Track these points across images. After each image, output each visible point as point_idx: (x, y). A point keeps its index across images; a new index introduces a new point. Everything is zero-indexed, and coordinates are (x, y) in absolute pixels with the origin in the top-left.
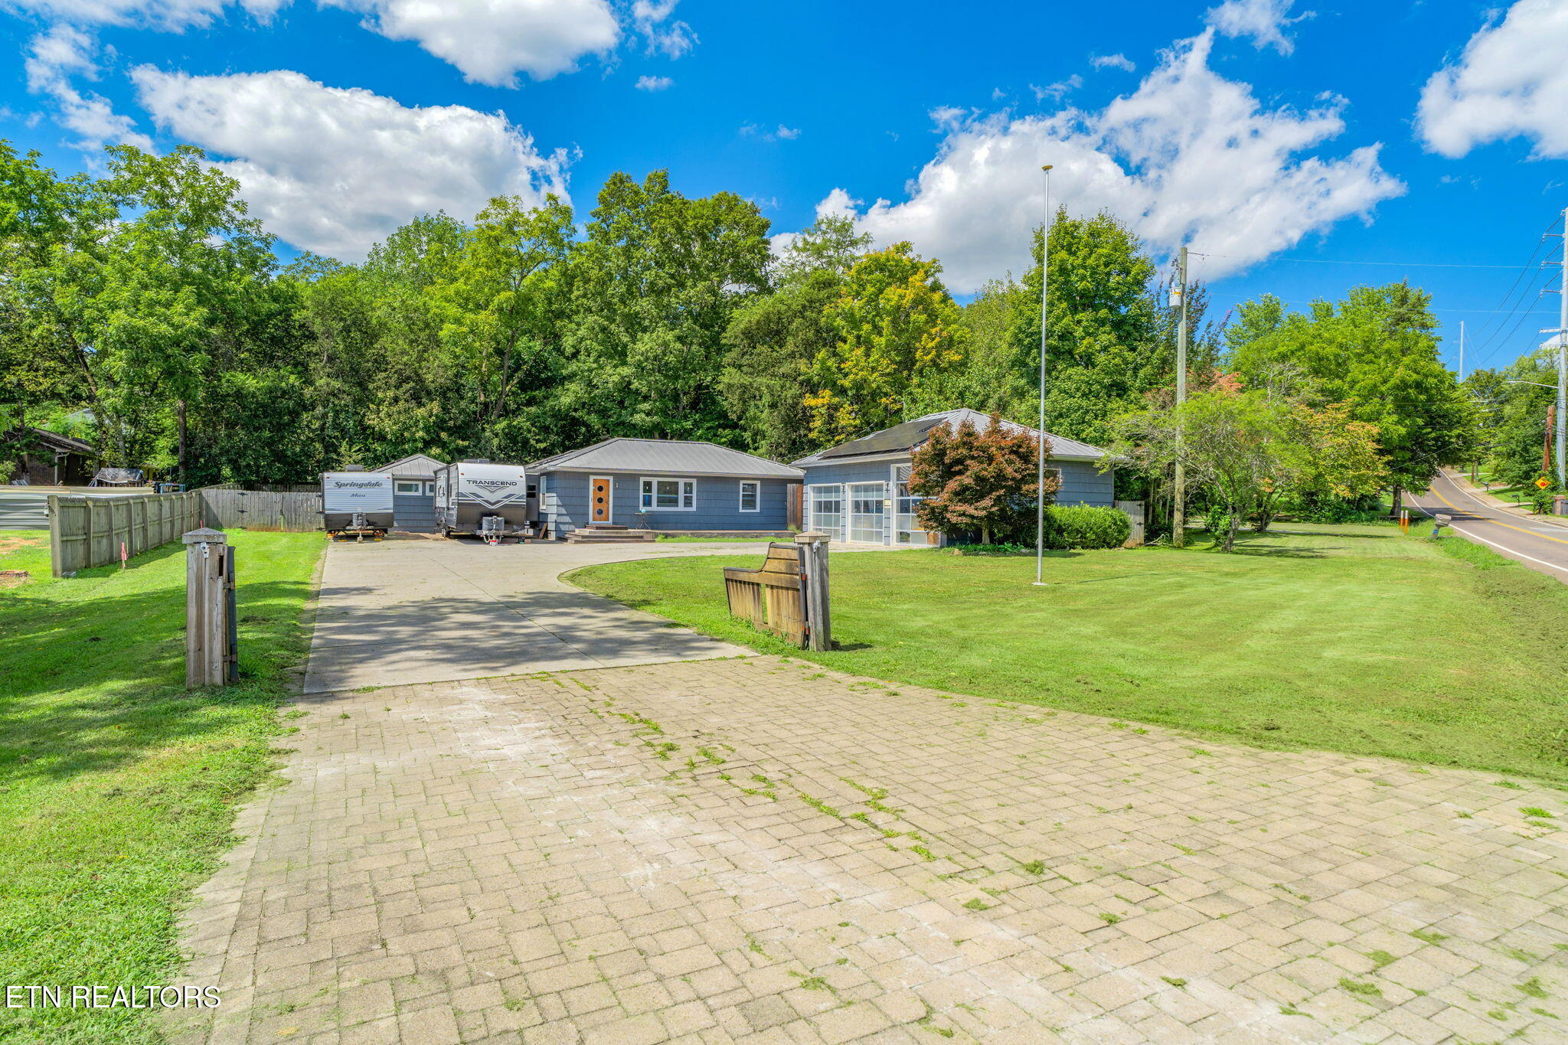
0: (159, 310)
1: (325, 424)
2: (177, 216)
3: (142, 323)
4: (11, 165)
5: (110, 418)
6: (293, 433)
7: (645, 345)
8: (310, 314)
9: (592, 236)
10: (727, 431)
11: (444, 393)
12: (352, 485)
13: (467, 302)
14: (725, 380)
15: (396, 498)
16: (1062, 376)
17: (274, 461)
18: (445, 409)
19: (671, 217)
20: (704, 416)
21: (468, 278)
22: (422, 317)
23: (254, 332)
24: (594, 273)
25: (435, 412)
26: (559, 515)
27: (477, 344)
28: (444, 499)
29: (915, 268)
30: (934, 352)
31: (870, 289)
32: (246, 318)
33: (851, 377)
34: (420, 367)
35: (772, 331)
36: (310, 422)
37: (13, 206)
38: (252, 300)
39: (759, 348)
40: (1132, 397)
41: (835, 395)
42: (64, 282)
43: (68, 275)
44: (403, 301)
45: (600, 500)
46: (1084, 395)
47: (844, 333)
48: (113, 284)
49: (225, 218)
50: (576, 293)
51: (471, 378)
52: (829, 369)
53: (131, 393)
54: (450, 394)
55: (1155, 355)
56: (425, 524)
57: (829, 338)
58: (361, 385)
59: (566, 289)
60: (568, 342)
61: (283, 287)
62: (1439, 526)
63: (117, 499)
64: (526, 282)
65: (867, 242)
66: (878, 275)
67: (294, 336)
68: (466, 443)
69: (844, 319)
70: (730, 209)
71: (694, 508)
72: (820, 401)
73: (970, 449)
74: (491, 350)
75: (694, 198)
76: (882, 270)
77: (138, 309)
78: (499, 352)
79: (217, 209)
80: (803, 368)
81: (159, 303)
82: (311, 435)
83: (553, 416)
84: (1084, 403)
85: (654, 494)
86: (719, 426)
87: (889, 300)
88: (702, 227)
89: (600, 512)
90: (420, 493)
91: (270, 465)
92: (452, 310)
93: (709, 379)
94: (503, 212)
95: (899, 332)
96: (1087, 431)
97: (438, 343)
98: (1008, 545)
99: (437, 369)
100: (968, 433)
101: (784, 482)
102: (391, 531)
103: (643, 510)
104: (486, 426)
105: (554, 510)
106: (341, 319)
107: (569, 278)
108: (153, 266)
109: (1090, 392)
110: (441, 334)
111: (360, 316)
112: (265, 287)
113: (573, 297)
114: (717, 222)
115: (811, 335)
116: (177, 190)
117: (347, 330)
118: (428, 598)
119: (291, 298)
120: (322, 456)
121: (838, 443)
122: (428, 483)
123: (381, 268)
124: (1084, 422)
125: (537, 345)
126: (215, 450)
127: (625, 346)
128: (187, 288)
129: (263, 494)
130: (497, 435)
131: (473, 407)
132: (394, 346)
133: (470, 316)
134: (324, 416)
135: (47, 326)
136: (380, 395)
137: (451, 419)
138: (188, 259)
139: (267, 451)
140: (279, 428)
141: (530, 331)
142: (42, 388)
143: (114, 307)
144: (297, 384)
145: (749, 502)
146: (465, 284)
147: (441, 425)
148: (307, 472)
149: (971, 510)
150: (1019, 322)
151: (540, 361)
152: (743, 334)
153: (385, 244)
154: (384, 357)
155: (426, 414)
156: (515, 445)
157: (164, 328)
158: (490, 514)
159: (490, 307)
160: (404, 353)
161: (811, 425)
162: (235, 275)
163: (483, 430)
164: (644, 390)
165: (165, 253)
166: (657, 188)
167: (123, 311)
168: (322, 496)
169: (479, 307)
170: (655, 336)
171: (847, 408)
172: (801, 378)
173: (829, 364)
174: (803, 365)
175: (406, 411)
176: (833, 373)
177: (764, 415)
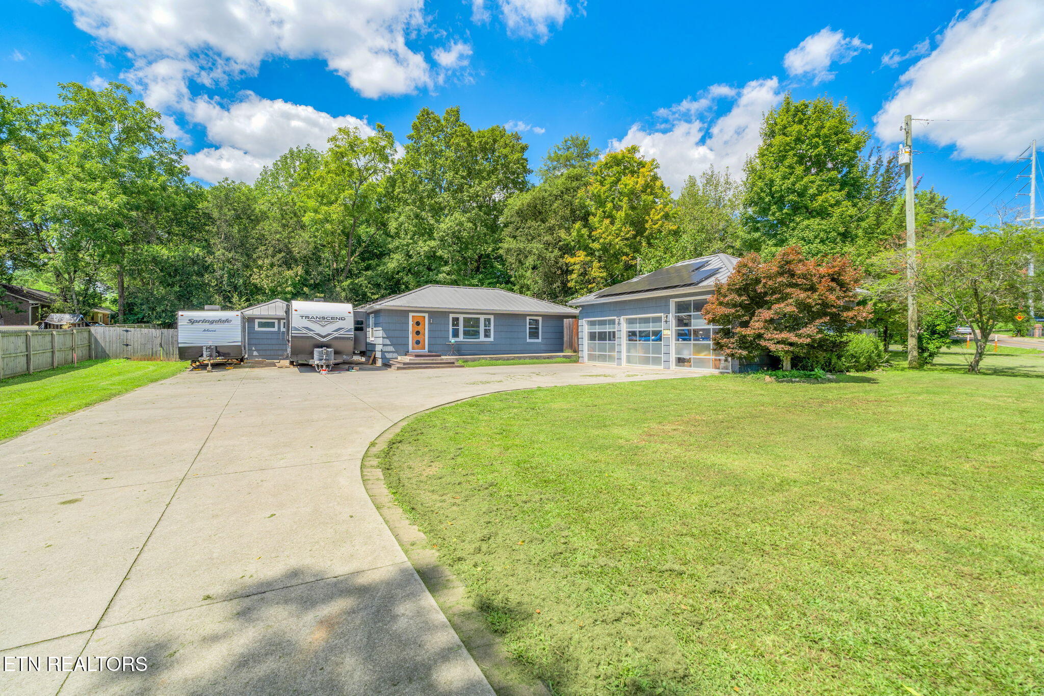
0: (88, 196)
1: (221, 283)
3: (72, 204)
6: (198, 288)
7: (446, 224)
8: (210, 205)
9: (408, 153)
11: (306, 260)
12: (204, 321)
13: (323, 199)
14: (506, 246)
15: (245, 332)
16: (800, 227)
18: (307, 272)
19: (463, 136)
20: (486, 276)
21: (323, 182)
22: (291, 209)
25: (299, 273)
26: (384, 345)
27: (330, 227)
29: (642, 164)
30: (659, 223)
31: (609, 180)
33: (601, 241)
34: (289, 242)
35: (536, 212)
36: (211, 280)
39: (529, 224)
41: (587, 255)
45: (418, 333)
47: (593, 210)
50: (397, 190)
51: (326, 251)
52: (582, 236)
54: (311, 262)
56: (279, 353)
57: (581, 214)
58: (249, 256)
59: (390, 190)
60: (393, 226)
61: (194, 188)
64: (363, 186)
66: (615, 169)
67: (200, 222)
68: (323, 295)
69: (593, 200)
70: (502, 135)
71: (492, 339)
72: (576, 260)
74: (340, 232)
76: (618, 165)
77: (70, 195)
78: (346, 234)
80: (563, 236)
81: (88, 191)
82: (211, 290)
83: (382, 277)
84: (822, 247)
85: (461, 328)
86: (497, 282)
87: (625, 186)
89: (418, 342)
90: (276, 329)
92: (312, 203)
93: (490, 249)
94: (346, 137)
95: (633, 208)
97: (303, 227)
99: (302, 244)
101: (561, 317)
102: (248, 361)
103: (453, 340)
104: (336, 283)
105: (380, 341)
106: (234, 210)
107: (392, 181)
110: (304, 219)
111: (248, 207)
113: (395, 193)
114: (495, 141)
115: (568, 212)
117: (237, 217)
119: (198, 195)
122: (282, 321)
123: (268, 182)
125: (372, 230)
127: (432, 226)
128: (111, 181)
129: (145, 331)
130: (344, 290)
131: (328, 271)
132: (270, 227)
133: (324, 208)
134: (221, 277)
136: (260, 262)
137: (312, 278)
139: (178, 301)
140: (189, 285)
141: (367, 221)
144: (201, 254)
145: (534, 334)
146: (321, 186)
147: (304, 283)
151: (372, 241)
152: (518, 213)
153: (271, 167)
154: (264, 235)
155: (293, 275)
157: (90, 208)
158: (321, 346)
159: (338, 202)
160: (278, 233)
161: (569, 277)
162: (154, 176)
163: (335, 286)
164: (446, 256)
166: (453, 119)
168: (176, 332)
169: (330, 202)
170: (453, 218)
171: (596, 264)
172: (561, 243)
173: (583, 232)
174: (562, 234)
175: (280, 273)
176: (585, 240)
177: (528, 274)
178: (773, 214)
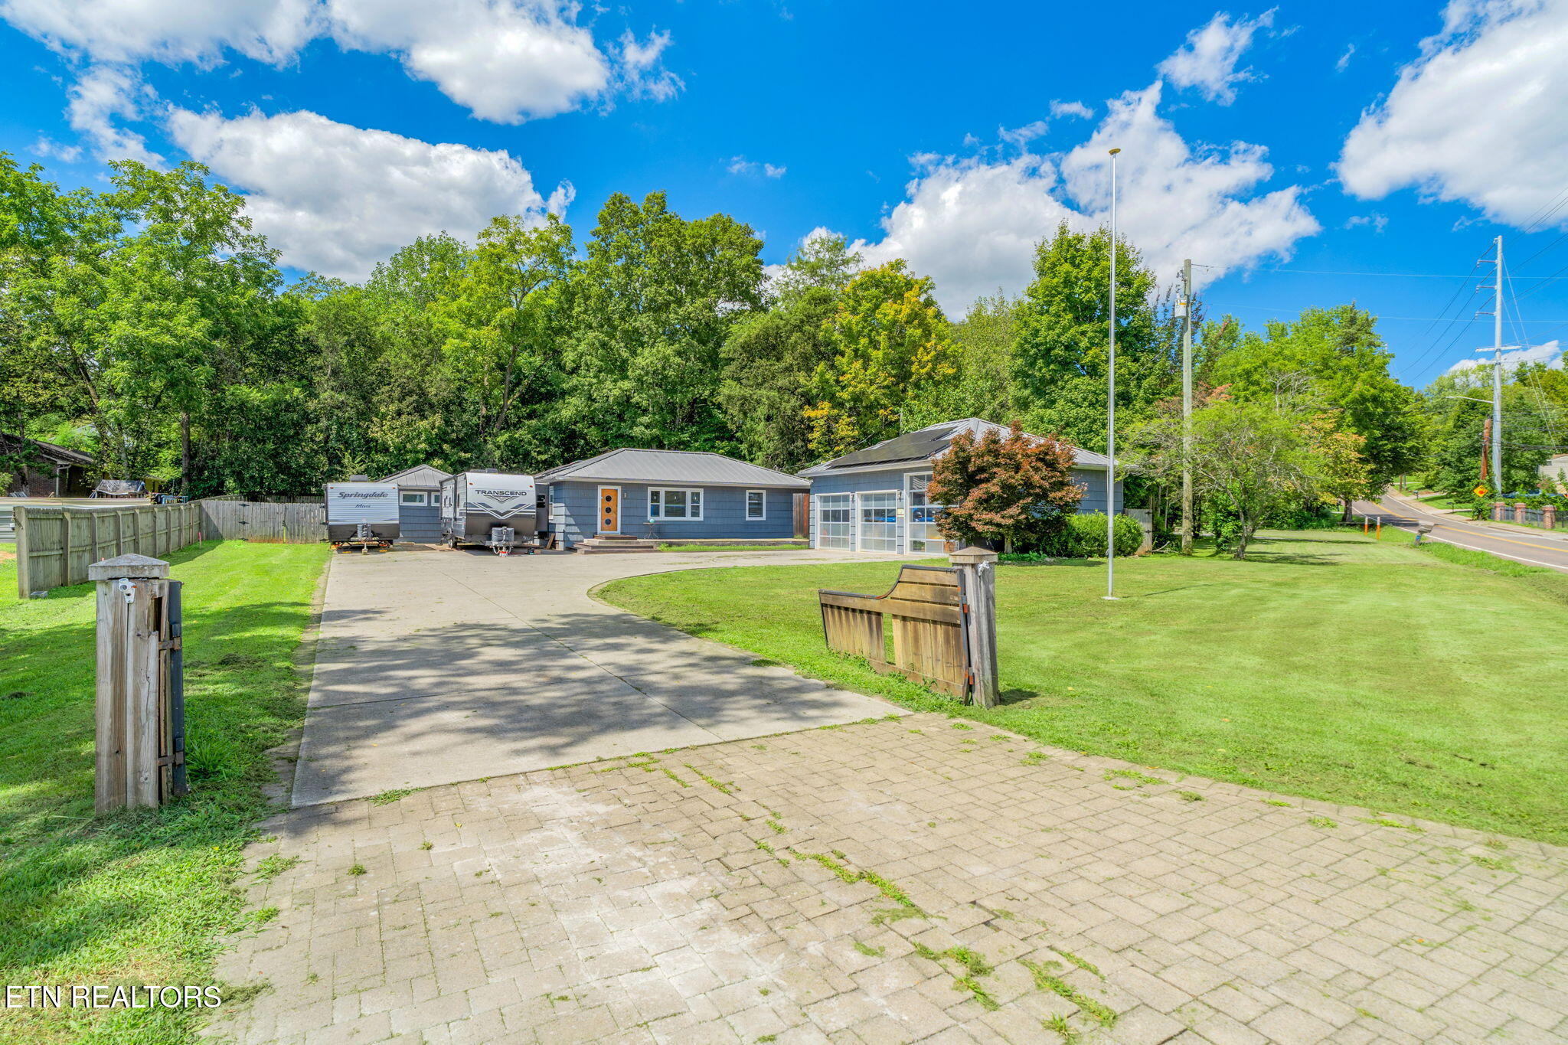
0: (162, 321)
1: (328, 437)
2: (179, 231)
3: (144, 334)
4: (12, 177)
5: (112, 431)
6: (297, 445)
7: (645, 359)
8: (314, 328)
9: (592, 255)
10: (725, 443)
11: (445, 405)
12: (357, 495)
13: (470, 318)
14: (725, 391)
15: (401, 508)
16: (1068, 386)
17: (277, 473)
18: (448, 423)
19: (670, 235)
20: (701, 428)
21: (471, 295)
22: (425, 332)
23: (259, 346)
24: (595, 290)
25: (437, 424)
26: (567, 525)
27: (480, 359)
28: (451, 509)
29: (909, 285)
30: (930, 365)
31: (866, 305)
32: (251, 333)
33: (851, 389)
34: (423, 380)
35: (769, 346)
36: (315, 434)
37: (13, 219)
38: (256, 315)
39: (758, 362)
40: (1137, 407)
41: (833, 408)
42: (63, 293)
43: (69, 286)
44: (406, 317)
45: (608, 510)
46: (1091, 405)
47: (842, 347)
48: (115, 296)
49: (229, 234)
50: (577, 309)
51: (474, 392)
52: (827, 381)
53: (134, 406)
54: (452, 408)
55: (1157, 366)
56: (430, 534)
57: (826, 352)
58: (365, 398)
59: (566, 306)
60: (569, 358)
61: (288, 302)
62: (1422, 532)
63: (103, 511)
64: (527, 299)
65: (858, 261)
66: (873, 291)
67: (299, 351)
68: (468, 455)
69: (841, 333)
70: (725, 230)
71: (701, 518)
72: (818, 413)
73: (997, 456)
74: (493, 365)
75: (689, 219)
76: (877, 286)
77: (140, 321)
78: (501, 367)
79: (221, 224)
80: (802, 381)
81: (162, 315)
82: (315, 447)
83: (555, 428)
84: (1092, 413)
85: (662, 504)
86: (717, 438)
87: (885, 315)
88: (700, 245)
89: (608, 522)
90: (425, 504)
91: (273, 477)
92: (455, 326)
93: (707, 393)
94: (505, 231)
95: (895, 346)
96: (1095, 440)
97: (441, 358)
98: (1033, 554)
99: (439, 383)
100: (993, 440)
101: (789, 491)
102: (396, 542)
103: (652, 520)
104: (488, 438)
105: (562, 520)
106: (345, 334)
107: (569, 295)
108: (156, 278)
109: (1097, 401)
110: (444, 348)
111: (364, 330)
112: (270, 302)
113: (574, 313)
114: (715, 241)
115: (809, 348)
116: (181, 205)
117: (350, 344)
118: (449, 624)
119: (295, 313)
120: (326, 468)
121: (837, 454)
122: (433, 495)
123: (384, 286)
124: (1091, 431)
125: (538, 360)
126: (219, 462)
127: (625, 361)
128: (189, 300)
129: (265, 505)
130: (499, 447)
131: (475, 420)
132: (396, 359)
133: (472, 331)
134: (328, 428)
135: (46, 337)
136: (383, 409)
137: (453, 431)
138: (192, 273)
139: (271, 463)
140: (284, 440)
141: (531, 347)
142: (41, 399)
143: (115, 317)
144: (301, 396)
145: (756, 510)
146: (468, 300)
147: (443, 437)
148: (310, 483)
149: (997, 518)
150: (1024, 333)
151: (539, 375)
152: (743, 348)
153: (388, 264)
154: (388, 371)
155: (428, 426)
156: (516, 456)
157: (167, 339)
158: (500, 525)
159: (493, 323)
160: (407, 366)
161: (810, 436)
162: (239, 290)
163: (486, 442)
164: (644, 403)
165: (167, 266)
166: (656, 208)
167: (125, 322)
168: (326, 507)
169: (480, 323)
170: (654, 350)
171: (845, 419)
172: (800, 390)
173: (827, 377)
174: (801, 378)
175: (409, 424)
176: (832, 386)
177: (761, 427)
178: (1040, 369)
